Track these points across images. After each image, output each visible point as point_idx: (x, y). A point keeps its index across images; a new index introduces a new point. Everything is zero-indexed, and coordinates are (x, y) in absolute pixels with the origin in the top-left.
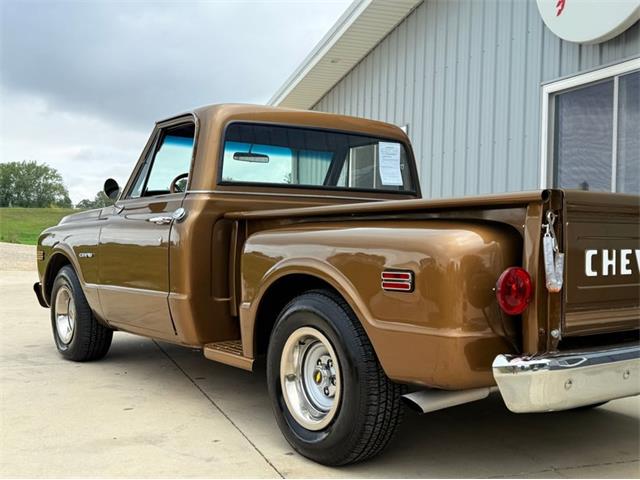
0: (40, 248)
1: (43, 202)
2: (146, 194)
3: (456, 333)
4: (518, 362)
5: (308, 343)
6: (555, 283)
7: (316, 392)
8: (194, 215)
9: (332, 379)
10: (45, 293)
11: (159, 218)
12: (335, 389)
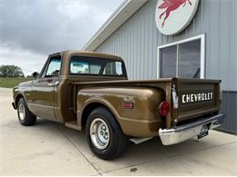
0: (14, 92)
1: (17, 76)
2: (46, 76)
3: (146, 121)
4: (165, 130)
5: (98, 123)
6: (176, 106)
7: (101, 138)
8: (62, 83)
9: (106, 133)
10: (16, 105)
11: (50, 84)
12: (108, 136)
